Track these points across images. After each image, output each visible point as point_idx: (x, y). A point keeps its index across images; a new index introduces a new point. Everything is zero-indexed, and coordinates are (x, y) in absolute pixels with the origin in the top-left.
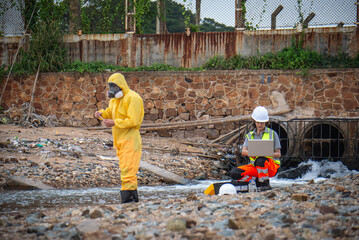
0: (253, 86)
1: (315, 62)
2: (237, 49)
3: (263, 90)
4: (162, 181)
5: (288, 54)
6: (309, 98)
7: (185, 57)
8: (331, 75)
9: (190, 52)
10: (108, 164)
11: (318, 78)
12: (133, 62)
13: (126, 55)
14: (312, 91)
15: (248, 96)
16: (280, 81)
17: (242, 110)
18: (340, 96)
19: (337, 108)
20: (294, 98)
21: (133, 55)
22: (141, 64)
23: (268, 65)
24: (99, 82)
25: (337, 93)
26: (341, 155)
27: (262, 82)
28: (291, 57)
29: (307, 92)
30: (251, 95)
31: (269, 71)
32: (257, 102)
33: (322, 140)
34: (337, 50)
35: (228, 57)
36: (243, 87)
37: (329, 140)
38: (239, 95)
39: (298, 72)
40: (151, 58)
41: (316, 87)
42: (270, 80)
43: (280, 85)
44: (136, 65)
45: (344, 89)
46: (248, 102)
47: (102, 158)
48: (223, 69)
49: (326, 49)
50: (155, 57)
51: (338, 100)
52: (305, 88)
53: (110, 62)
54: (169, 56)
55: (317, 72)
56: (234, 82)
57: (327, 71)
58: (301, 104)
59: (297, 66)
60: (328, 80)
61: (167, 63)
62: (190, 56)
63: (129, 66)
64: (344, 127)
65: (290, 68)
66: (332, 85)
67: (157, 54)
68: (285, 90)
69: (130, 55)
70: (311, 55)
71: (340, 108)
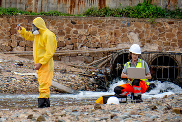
0: (117, 28)
1: (160, 14)
2: (107, 3)
3: (124, 31)
4: (57, 91)
5: (141, 8)
6: (155, 38)
7: (71, 7)
8: (170, 23)
9: (75, 3)
10: (20, 78)
11: (161, 25)
12: (36, 9)
13: (31, 4)
14: (157, 33)
15: (113, 35)
16: (135, 26)
17: (109, 44)
18: (176, 38)
19: (174, 45)
20: (145, 37)
23: (127, 15)
24: (12, 21)
25: (174, 35)
26: (176, 78)
27: (123, 26)
28: (144, 10)
29: (154, 34)
30: (115, 34)
31: (128, 19)
32: (119, 39)
33: (163, 67)
34: (175, 6)
35: (101, 8)
36: (110, 29)
37: (168, 67)
38: (107, 34)
39: (148, 20)
40: (48, 7)
41: (160, 30)
42: (129, 25)
43: (135, 28)
44: (38, 11)
45: (179, 33)
46: (113, 39)
47: (16, 73)
48: (97, 16)
49: (167, 6)
50: (51, 6)
51: (175, 40)
52: (152, 31)
53: (21, 8)
55: (161, 20)
56: (104, 25)
57: (167, 20)
58: (149, 41)
59: (148, 16)
60: (168, 26)
61: (59, 10)
62: (74, 7)
63: (33, 11)
64: (178, 58)
65: (142, 17)
66: (171, 30)
67: (52, 4)
68: (139, 32)
69: (34, 4)
70: (157, 9)
71: (176, 46)
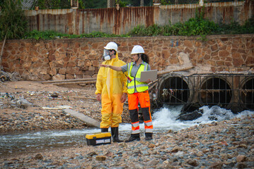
0: (165, 48)
1: (213, 29)
2: (155, 20)
3: (172, 51)
4: (85, 125)
5: (191, 23)
6: (207, 58)
7: (115, 26)
8: (223, 40)
9: (119, 22)
10: (46, 113)
11: (214, 42)
12: (77, 30)
13: (71, 25)
14: (209, 52)
15: (161, 57)
16: (185, 45)
17: (157, 67)
18: (230, 56)
19: (228, 65)
20: (196, 57)
21: (77, 25)
22: (83, 32)
23: (177, 33)
24: (51, 47)
25: (228, 54)
27: (172, 45)
28: (194, 26)
29: (206, 53)
30: (163, 55)
31: (177, 37)
32: (168, 61)
33: (213, 90)
34: (230, 19)
35: (148, 26)
36: (158, 50)
37: (218, 90)
38: (155, 56)
39: (198, 38)
40: (90, 27)
41: (213, 49)
42: (178, 44)
43: (185, 48)
44: (79, 32)
45: (233, 50)
46: (161, 61)
47: (44, 108)
48: (144, 35)
49: (221, 19)
50: (93, 26)
51: (229, 59)
52: (204, 50)
53: (60, 30)
54: (104, 25)
55: (213, 37)
56: (151, 46)
57: (220, 37)
58: (201, 62)
59: (197, 33)
60: (221, 44)
61: (102, 31)
62: (119, 26)
63: (74, 33)
64: (230, 80)
65: (192, 35)
66: (224, 48)
67: (95, 24)
68: (189, 51)
69: (74, 25)
70: (210, 23)
71: (230, 65)
